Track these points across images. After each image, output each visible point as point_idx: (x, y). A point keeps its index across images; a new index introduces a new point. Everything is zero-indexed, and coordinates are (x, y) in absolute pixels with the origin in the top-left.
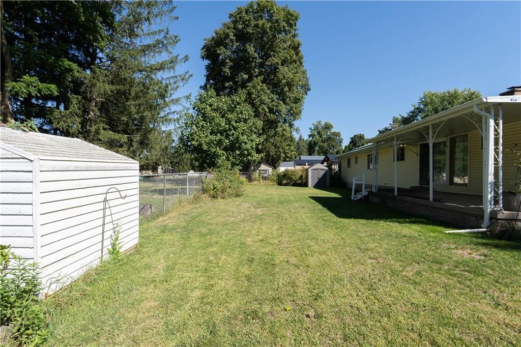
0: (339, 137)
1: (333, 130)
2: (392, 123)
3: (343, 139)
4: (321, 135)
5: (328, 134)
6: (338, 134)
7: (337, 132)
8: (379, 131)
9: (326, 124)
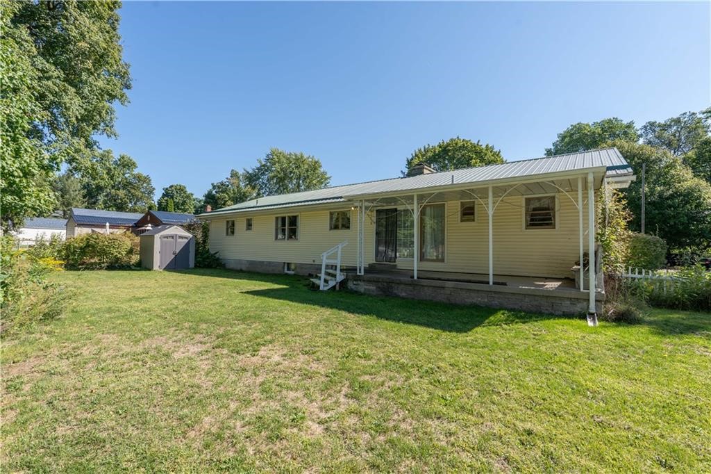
0: (149, 184)
1: (136, 171)
2: (229, 177)
3: (154, 189)
4: (113, 175)
5: (127, 175)
6: (146, 180)
7: (145, 175)
8: (213, 184)
9: (123, 158)
